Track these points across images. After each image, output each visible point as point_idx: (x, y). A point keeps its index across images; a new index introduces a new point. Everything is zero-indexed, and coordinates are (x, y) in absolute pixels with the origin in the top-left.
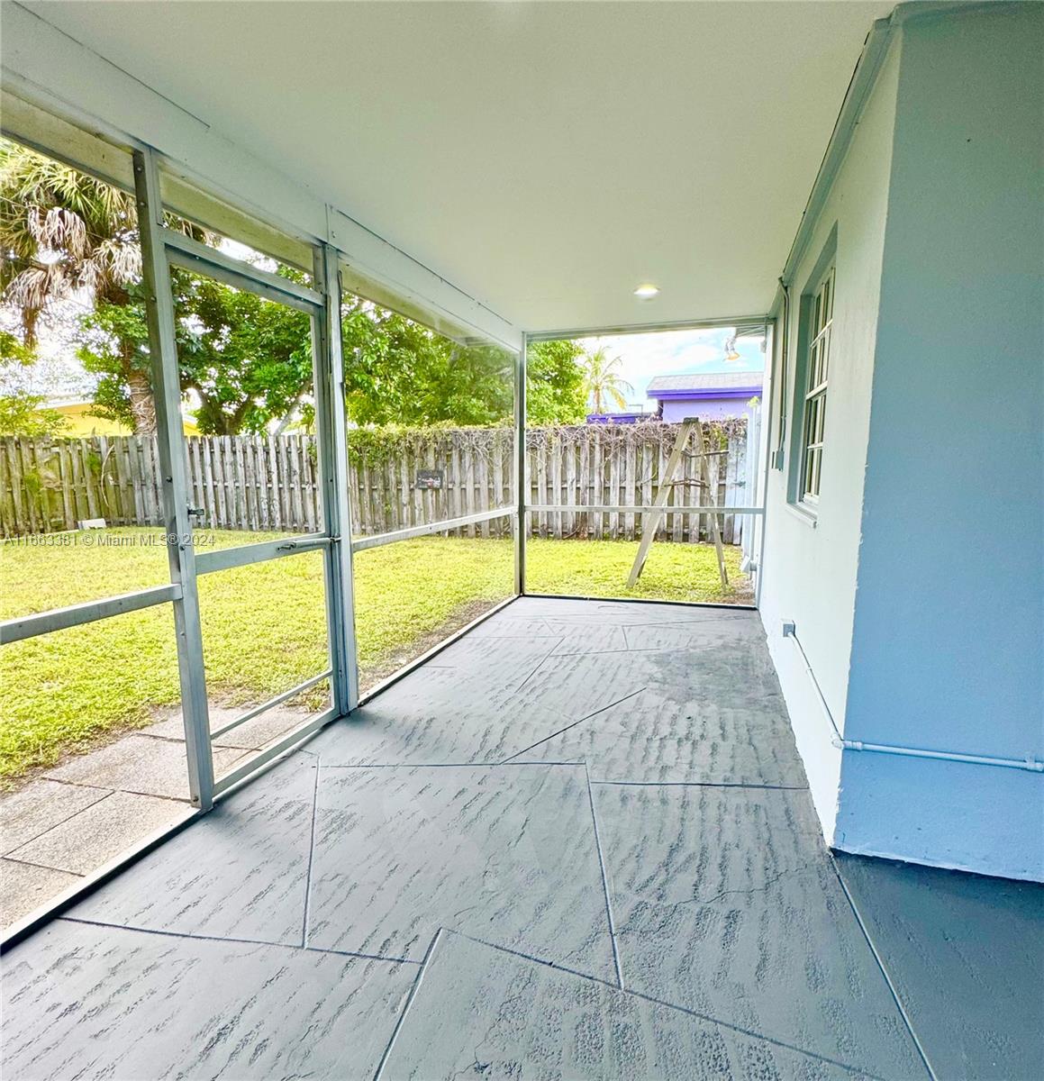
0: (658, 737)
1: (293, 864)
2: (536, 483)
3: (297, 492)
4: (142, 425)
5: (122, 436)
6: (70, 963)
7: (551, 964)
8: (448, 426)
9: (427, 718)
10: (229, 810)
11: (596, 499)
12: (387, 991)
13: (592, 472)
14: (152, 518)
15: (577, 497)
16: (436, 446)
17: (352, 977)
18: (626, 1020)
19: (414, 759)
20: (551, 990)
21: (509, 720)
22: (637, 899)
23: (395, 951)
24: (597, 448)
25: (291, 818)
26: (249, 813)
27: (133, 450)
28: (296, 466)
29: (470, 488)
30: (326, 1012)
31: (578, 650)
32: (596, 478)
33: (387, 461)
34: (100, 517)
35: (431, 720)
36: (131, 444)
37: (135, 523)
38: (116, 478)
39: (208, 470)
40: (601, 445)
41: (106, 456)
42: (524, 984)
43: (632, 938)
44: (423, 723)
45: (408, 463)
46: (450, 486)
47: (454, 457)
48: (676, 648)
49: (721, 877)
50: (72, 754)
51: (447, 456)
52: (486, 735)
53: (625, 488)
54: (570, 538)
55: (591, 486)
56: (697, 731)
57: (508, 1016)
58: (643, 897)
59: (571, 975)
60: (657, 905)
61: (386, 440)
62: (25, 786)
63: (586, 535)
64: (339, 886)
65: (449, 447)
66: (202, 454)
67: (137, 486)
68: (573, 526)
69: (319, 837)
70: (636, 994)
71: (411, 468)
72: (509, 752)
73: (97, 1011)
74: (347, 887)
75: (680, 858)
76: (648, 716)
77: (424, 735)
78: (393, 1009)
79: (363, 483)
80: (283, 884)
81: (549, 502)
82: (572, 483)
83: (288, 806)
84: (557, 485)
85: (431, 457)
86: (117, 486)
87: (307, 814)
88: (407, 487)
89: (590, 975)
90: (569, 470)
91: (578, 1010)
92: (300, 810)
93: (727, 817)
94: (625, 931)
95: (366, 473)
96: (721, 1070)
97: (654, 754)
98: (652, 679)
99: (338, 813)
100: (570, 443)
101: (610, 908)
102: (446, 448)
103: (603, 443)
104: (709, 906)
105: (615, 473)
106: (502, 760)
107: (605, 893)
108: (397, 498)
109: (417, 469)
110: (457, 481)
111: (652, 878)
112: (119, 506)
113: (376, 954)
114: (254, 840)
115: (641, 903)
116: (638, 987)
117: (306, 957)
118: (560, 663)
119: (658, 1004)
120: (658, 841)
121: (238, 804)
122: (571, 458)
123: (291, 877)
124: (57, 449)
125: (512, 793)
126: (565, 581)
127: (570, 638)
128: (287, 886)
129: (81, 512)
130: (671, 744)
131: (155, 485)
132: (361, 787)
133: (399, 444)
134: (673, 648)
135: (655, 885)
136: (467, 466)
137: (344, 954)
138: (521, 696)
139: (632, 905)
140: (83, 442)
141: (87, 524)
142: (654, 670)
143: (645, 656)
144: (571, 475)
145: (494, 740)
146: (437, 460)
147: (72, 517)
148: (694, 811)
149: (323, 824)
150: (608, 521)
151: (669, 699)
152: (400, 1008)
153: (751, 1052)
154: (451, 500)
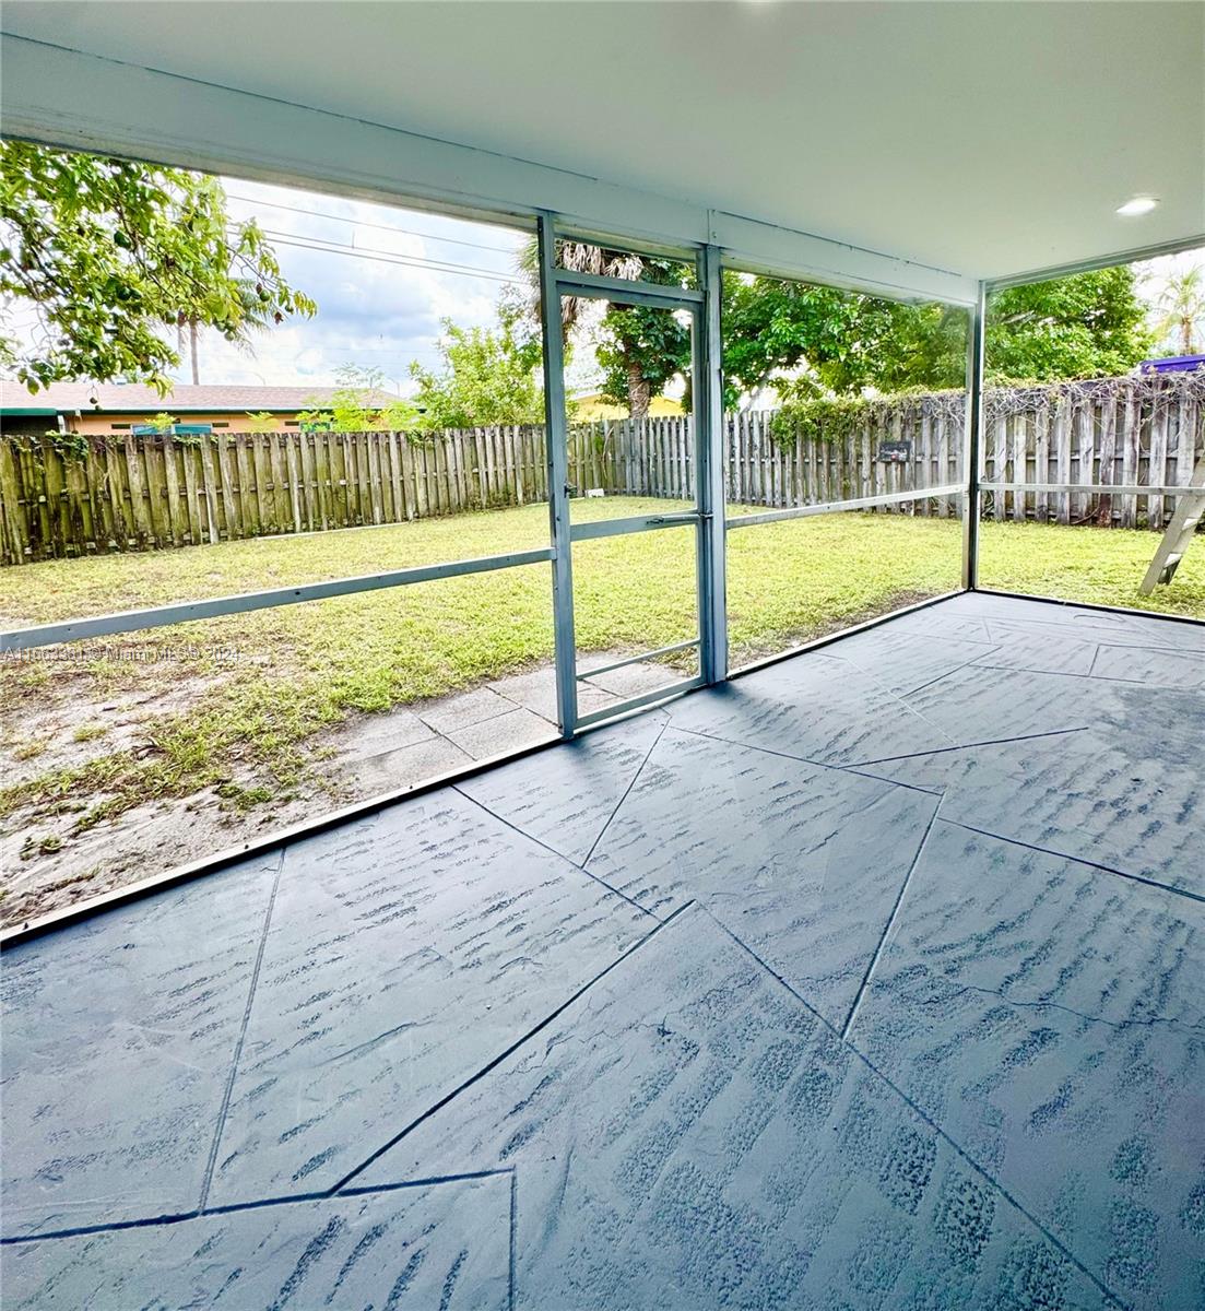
0: (1068, 791)
1: (607, 801)
2: (1033, 454)
3: (757, 466)
4: (635, 409)
5: (619, 419)
6: (444, 818)
7: (780, 978)
8: (920, 392)
9: (787, 705)
10: (583, 743)
11: (1125, 474)
12: (624, 930)
13: (1119, 439)
14: (638, 488)
15: (1096, 470)
16: (902, 414)
17: (605, 908)
18: (830, 1070)
19: (754, 741)
20: (765, 1001)
21: (874, 725)
22: (918, 960)
23: (647, 903)
24: (1130, 407)
25: (624, 763)
26: (596, 750)
27: (627, 430)
28: (757, 441)
29: (943, 461)
30: (571, 925)
31: (1011, 665)
32: (1127, 447)
33: (847, 433)
34: (600, 487)
35: (791, 707)
36: (626, 425)
37: (625, 492)
38: (613, 456)
39: (682, 446)
40: (1136, 404)
41: (607, 436)
42: (742, 983)
43: (886, 997)
44: (781, 709)
45: (871, 435)
46: (919, 459)
47: (924, 426)
48: (1172, 686)
49: (1056, 985)
50: (509, 673)
51: (917, 425)
52: (840, 735)
53: (1176, 459)
54: (1083, 524)
55: (1118, 456)
56: (1138, 799)
57: (712, 1004)
58: (928, 962)
59: (795, 999)
60: (941, 977)
61: (847, 411)
62: (475, 689)
63: (1108, 522)
64: (633, 830)
65: (920, 414)
66: (678, 432)
67: (628, 461)
68: (1088, 508)
69: (638, 784)
70: (857, 1051)
71: (873, 440)
72: (855, 758)
73: (444, 856)
74: (638, 834)
75: (1005, 939)
76: (1068, 762)
77: (775, 720)
78: (621, 948)
79: (822, 457)
80: (592, 814)
81: (1051, 479)
82: (1087, 453)
83: (627, 752)
84: (1063, 455)
85: (897, 427)
86: (614, 461)
87: (637, 765)
88: (868, 460)
89: (815, 1008)
90: (1084, 436)
91: (782, 1034)
92: (634, 759)
93: (1115, 919)
94: (881, 986)
95: (824, 446)
96: (913, 1181)
97: (1049, 808)
98: (1106, 718)
99: (661, 770)
100: (1085, 402)
101: (878, 955)
102: (915, 416)
103: (1138, 399)
104: (1013, 1008)
105: (1158, 439)
106: (844, 764)
107: (882, 939)
108: (857, 471)
109: (879, 440)
110: (928, 453)
111: (952, 947)
112: (615, 480)
113: (631, 898)
114: (590, 772)
115: (921, 966)
116: (862, 1046)
117: (580, 878)
118: (978, 675)
119: (875, 1075)
120: (987, 910)
121: (592, 740)
122: (1087, 422)
123: (601, 810)
124: (573, 433)
125: (833, 802)
126: (1044, 578)
127: (1009, 648)
128: (594, 816)
129: (588, 483)
130: (1082, 807)
131: (642, 460)
132: (692, 754)
133: (860, 415)
134: (1169, 684)
135: (950, 955)
136: (940, 436)
137: (608, 887)
138: (904, 703)
139: (907, 964)
140: (593, 425)
141: (591, 493)
142: (1118, 709)
143: (1111, 687)
144: (1087, 442)
145: (846, 742)
146: (903, 430)
147: (581, 487)
148: (1066, 893)
149: (646, 776)
150: (1146, 504)
151: (1117, 749)
152: (627, 950)
153: (967, 1187)
154: (918, 474)
